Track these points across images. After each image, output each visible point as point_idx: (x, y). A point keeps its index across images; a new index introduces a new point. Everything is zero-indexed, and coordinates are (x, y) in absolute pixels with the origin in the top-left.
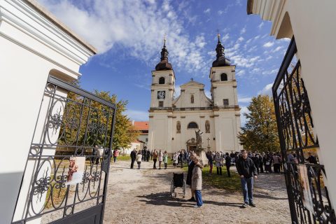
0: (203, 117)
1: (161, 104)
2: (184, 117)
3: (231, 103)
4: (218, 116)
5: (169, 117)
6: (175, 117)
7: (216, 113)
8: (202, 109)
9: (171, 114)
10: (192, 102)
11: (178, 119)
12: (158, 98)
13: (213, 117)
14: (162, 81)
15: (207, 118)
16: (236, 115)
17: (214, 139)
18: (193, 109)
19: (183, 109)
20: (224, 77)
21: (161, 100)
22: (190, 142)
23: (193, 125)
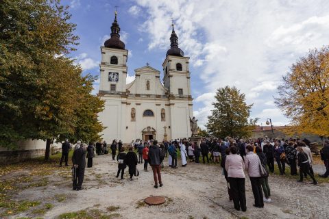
0: (159, 105)
1: (113, 87)
2: (139, 104)
3: (185, 93)
4: (173, 104)
5: (122, 103)
6: (129, 104)
7: (172, 101)
8: (158, 96)
9: (124, 100)
10: (148, 88)
11: (133, 105)
12: (110, 80)
13: (169, 105)
14: (114, 60)
15: (163, 106)
16: (189, 105)
17: (169, 127)
18: (149, 96)
19: (138, 95)
20: (179, 67)
21: (113, 83)
22: (146, 130)
23: (149, 113)
